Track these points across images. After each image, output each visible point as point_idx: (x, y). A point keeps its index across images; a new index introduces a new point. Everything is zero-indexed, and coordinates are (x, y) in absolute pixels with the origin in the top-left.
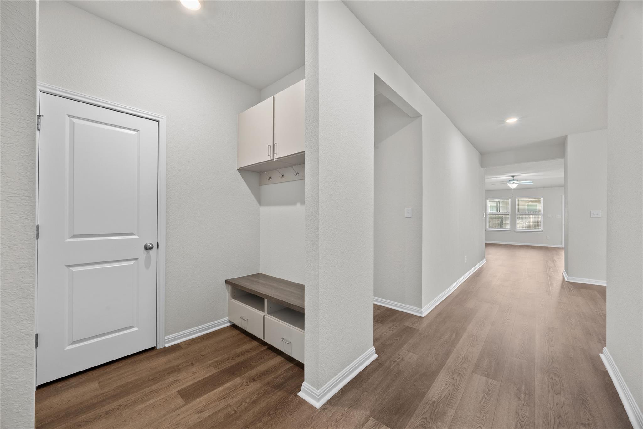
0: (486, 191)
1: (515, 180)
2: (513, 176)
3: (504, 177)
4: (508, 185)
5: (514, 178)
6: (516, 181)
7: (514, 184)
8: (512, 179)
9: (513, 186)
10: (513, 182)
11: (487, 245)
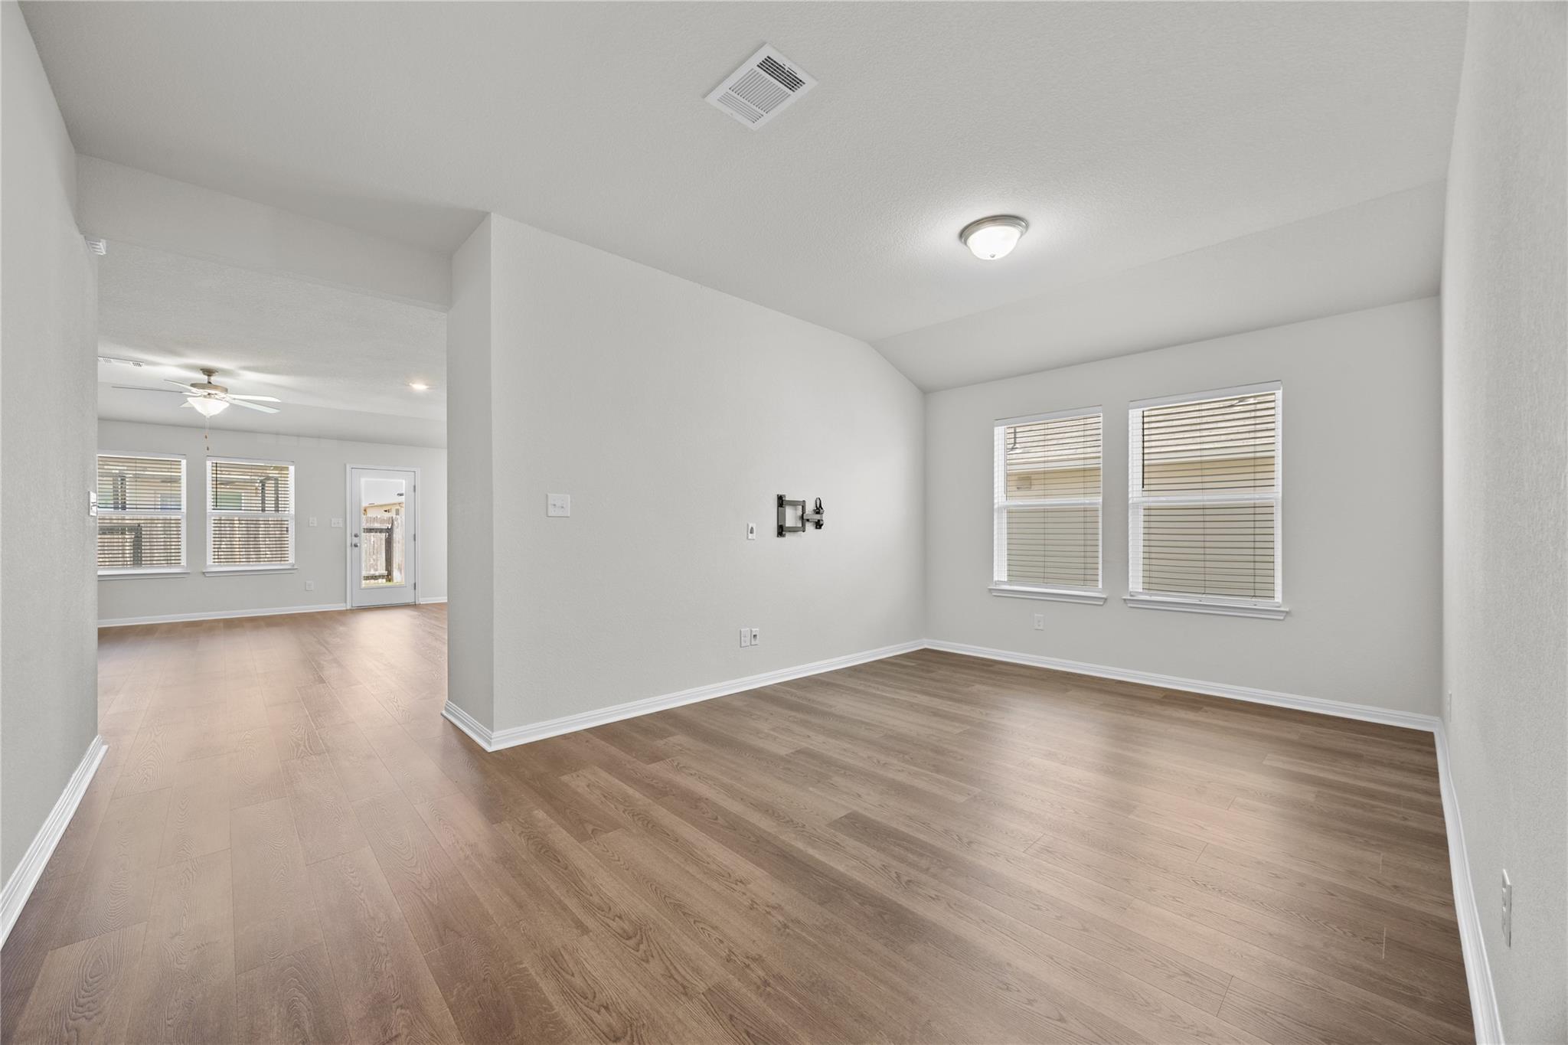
0: (103, 420)
1: (216, 387)
2: (209, 372)
3: (168, 368)
4: (189, 399)
5: (213, 379)
6: (222, 391)
7: (211, 402)
8: (206, 382)
9: (210, 407)
10: (210, 391)
11: (106, 635)
